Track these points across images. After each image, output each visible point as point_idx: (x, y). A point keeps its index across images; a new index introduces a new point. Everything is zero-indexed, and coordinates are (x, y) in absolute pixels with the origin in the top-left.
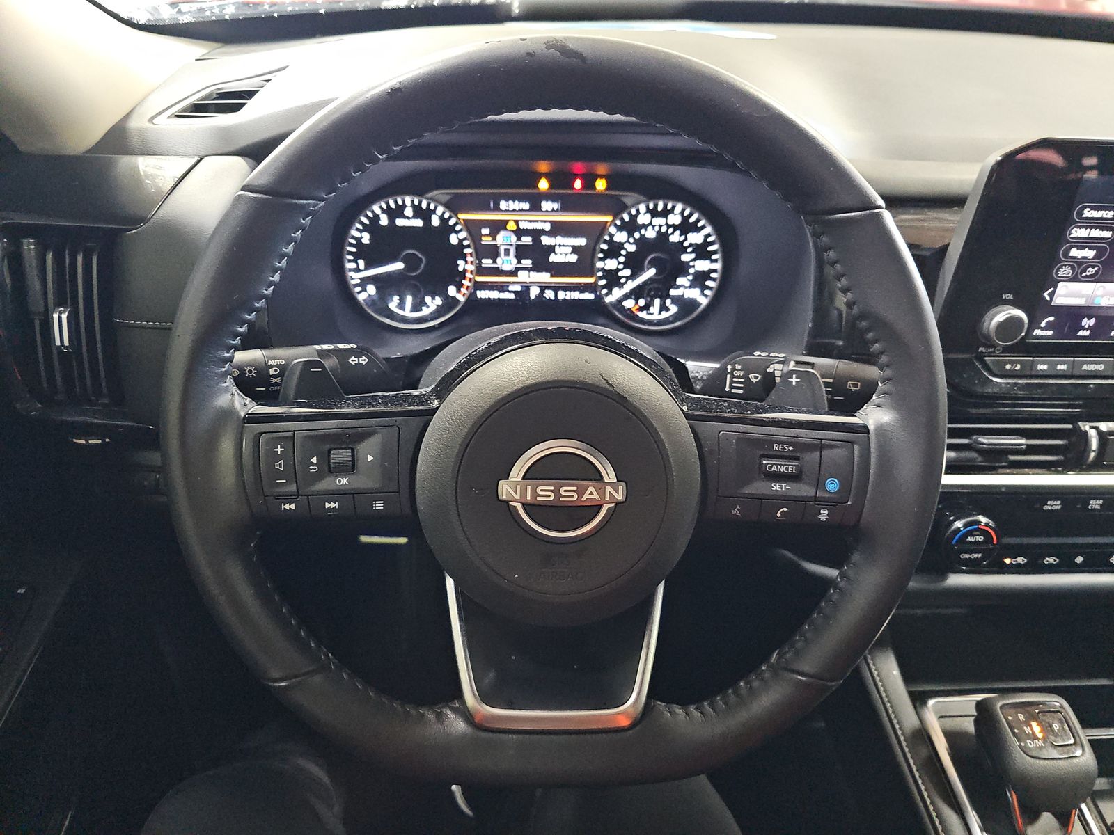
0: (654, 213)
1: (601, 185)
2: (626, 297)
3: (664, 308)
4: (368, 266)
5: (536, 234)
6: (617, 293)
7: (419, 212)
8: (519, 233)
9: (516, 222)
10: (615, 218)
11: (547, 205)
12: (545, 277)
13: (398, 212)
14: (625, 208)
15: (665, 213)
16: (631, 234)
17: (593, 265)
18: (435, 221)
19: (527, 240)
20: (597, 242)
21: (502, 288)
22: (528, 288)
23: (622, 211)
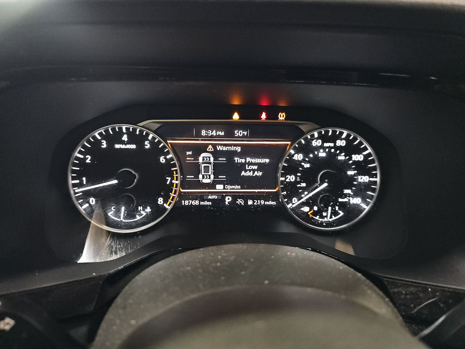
0: (324, 138)
1: (282, 117)
2: (304, 204)
3: (334, 213)
4: (90, 182)
5: (230, 155)
6: (296, 202)
7: (133, 138)
8: (216, 154)
9: (214, 146)
10: (293, 142)
11: (239, 133)
12: (237, 188)
13: (117, 137)
14: (302, 133)
15: (334, 138)
16: (306, 155)
17: (276, 179)
18: (147, 145)
19: (222, 160)
20: (280, 160)
21: (202, 197)
22: (224, 198)
23: (300, 137)
